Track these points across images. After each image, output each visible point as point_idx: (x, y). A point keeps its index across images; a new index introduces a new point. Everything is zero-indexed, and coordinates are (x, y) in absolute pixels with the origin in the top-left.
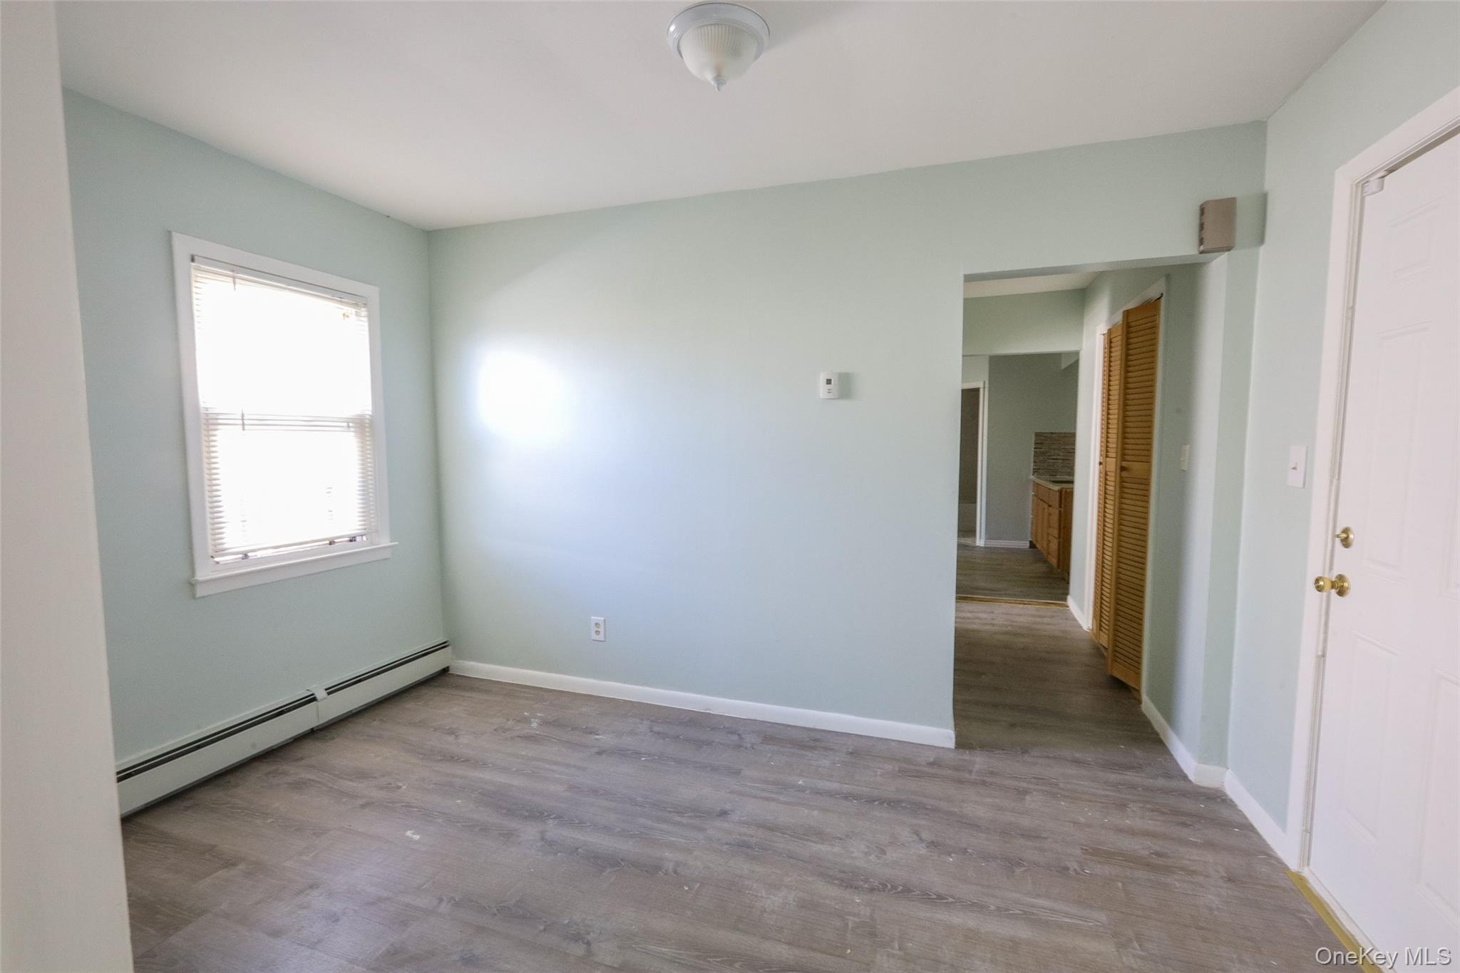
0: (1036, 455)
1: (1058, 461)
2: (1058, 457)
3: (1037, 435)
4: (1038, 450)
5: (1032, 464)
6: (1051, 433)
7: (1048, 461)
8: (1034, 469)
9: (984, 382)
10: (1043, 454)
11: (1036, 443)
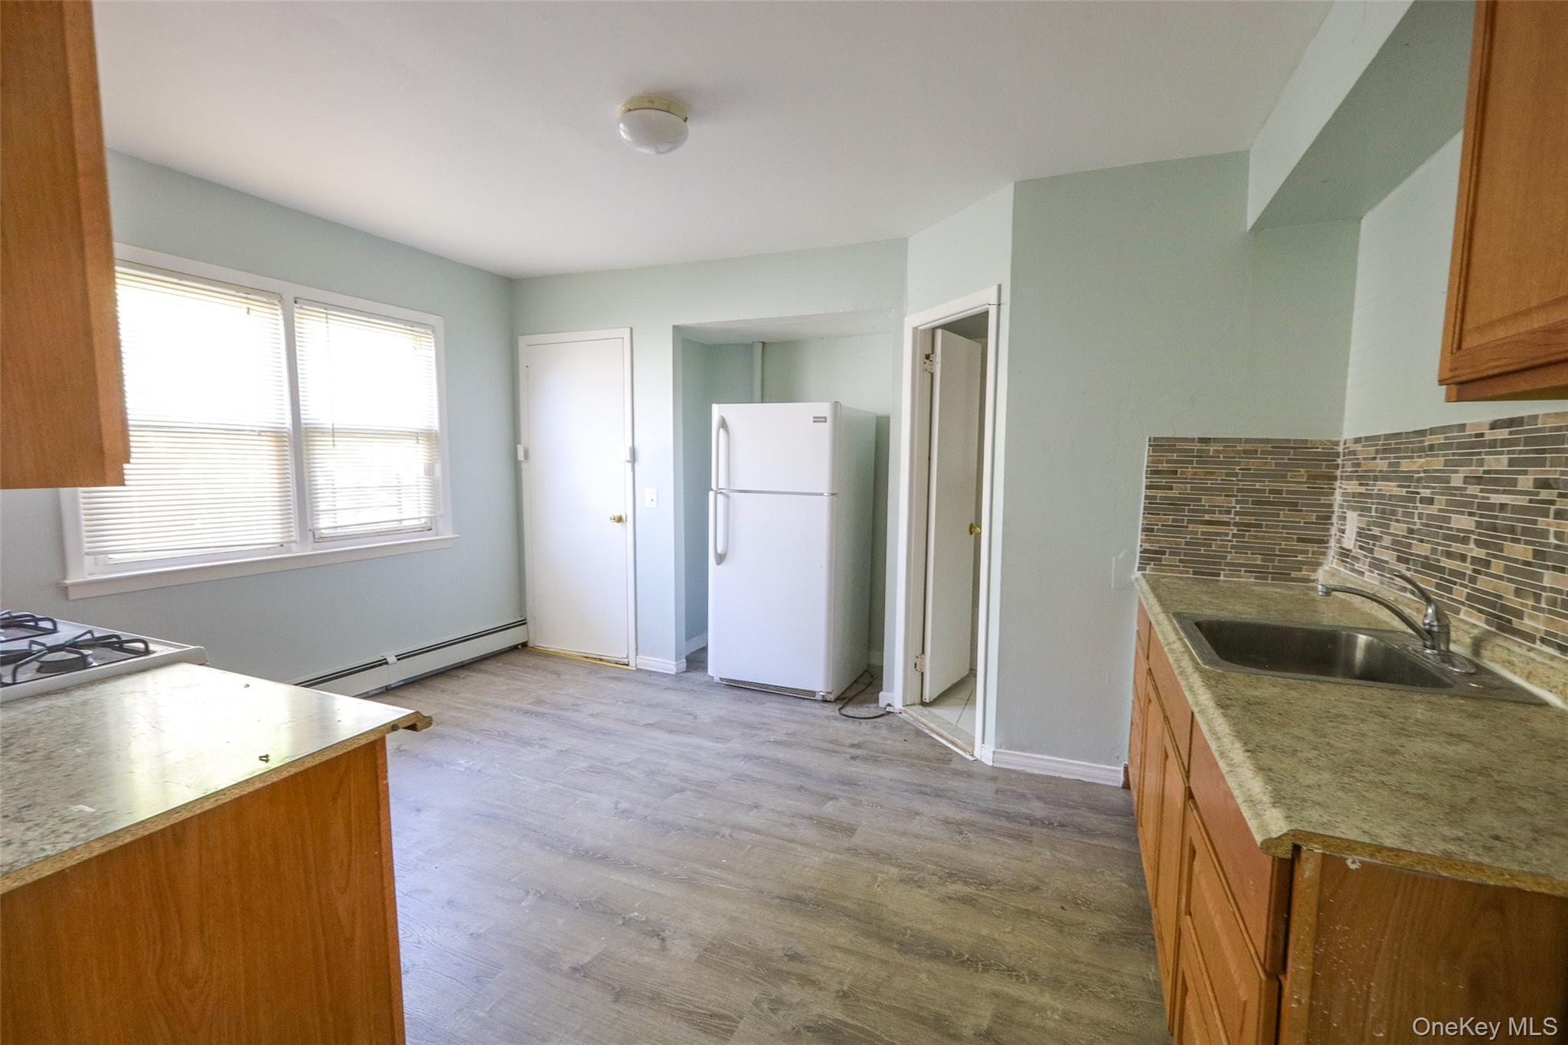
0: (1152, 507)
1: (1221, 529)
2: (1225, 518)
3: (1159, 445)
4: (1160, 493)
5: (1140, 536)
6: (1203, 440)
7: (1191, 527)
8: (1145, 551)
9: (1000, 288)
10: (1175, 505)
11: (1154, 472)
